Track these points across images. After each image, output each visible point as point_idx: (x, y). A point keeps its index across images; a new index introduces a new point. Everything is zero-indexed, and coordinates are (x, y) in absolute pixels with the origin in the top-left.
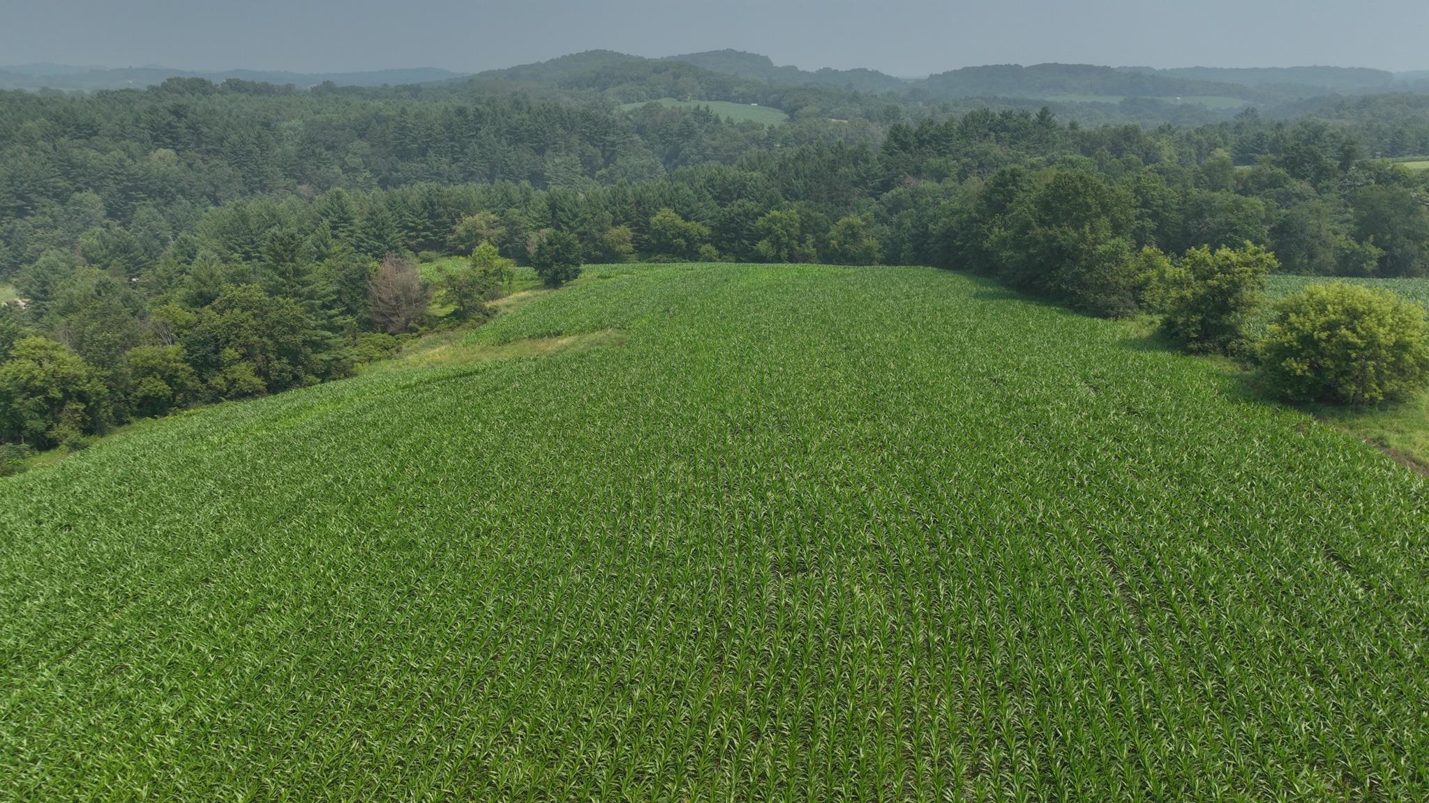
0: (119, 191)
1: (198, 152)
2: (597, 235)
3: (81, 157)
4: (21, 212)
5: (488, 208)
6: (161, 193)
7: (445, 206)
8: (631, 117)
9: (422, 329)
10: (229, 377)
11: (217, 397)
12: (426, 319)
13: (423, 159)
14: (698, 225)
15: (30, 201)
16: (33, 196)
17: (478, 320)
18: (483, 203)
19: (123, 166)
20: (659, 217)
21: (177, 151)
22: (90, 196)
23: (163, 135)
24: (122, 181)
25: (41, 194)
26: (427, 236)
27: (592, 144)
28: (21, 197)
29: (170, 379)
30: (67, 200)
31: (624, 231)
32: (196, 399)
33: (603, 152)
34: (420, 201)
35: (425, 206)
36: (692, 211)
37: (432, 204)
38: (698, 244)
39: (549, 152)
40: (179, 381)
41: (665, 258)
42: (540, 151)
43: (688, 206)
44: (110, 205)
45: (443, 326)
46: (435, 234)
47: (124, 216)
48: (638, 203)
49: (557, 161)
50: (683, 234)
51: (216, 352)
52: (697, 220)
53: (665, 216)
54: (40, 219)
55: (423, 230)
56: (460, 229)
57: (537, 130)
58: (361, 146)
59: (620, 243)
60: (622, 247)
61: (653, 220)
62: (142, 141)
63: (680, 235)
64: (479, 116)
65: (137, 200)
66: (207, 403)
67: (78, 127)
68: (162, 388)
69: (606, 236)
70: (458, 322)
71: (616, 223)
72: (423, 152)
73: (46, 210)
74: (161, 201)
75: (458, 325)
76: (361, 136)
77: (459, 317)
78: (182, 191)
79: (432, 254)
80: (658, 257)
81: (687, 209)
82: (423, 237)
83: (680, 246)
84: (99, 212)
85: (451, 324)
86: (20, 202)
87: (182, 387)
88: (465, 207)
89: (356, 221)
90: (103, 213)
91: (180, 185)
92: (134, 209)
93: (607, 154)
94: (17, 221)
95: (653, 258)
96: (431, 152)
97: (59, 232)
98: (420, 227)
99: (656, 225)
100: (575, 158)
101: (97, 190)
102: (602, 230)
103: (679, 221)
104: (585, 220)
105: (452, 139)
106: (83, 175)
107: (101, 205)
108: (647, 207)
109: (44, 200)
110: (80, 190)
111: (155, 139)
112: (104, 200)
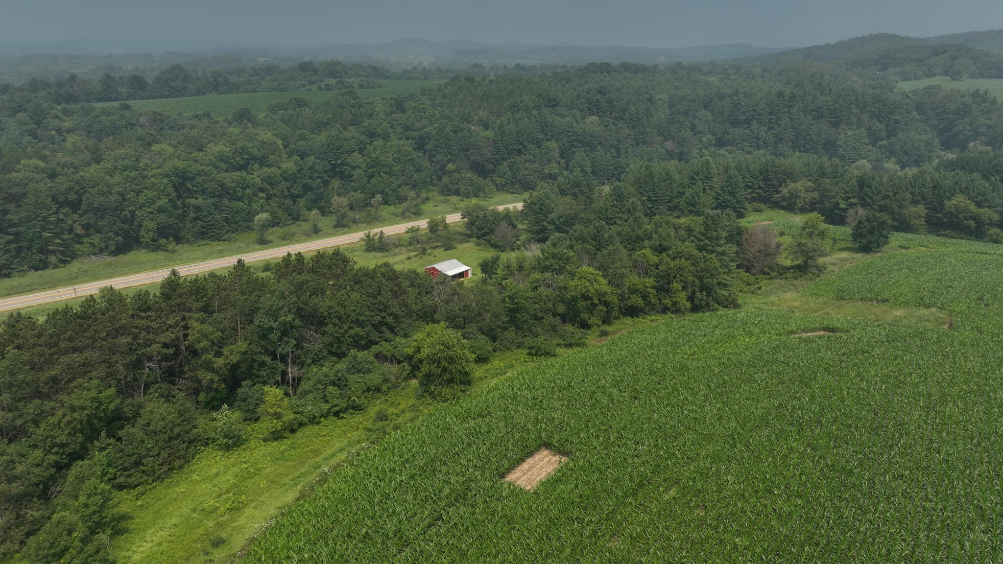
0: (568, 142)
1: (610, 118)
2: (896, 210)
3: (551, 120)
4: (519, 153)
5: (806, 176)
6: (588, 144)
7: (776, 173)
8: (910, 95)
9: (773, 274)
10: (674, 300)
11: (665, 310)
12: (775, 267)
13: (747, 126)
14: (989, 211)
15: (524, 146)
16: (527, 143)
17: (814, 274)
18: (804, 173)
19: (572, 127)
20: (954, 201)
21: (600, 117)
22: (553, 145)
23: (594, 107)
24: (570, 136)
25: (530, 142)
26: (760, 193)
27: (878, 120)
28: (521, 143)
29: (644, 298)
30: (541, 146)
31: (921, 209)
32: (653, 309)
33: (887, 126)
34: (759, 168)
35: (761, 173)
36: (986, 200)
37: (767, 171)
38: (987, 227)
39: (843, 126)
40: (649, 299)
41: (953, 234)
42: (836, 125)
43: (983, 196)
44: (562, 150)
45: (789, 275)
46: (765, 192)
47: (568, 157)
48: (935, 187)
49: (849, 133)
50: (975, 218)
51: (668, 283)
52: (989, 207)
53: (959, 201)
54: (527, 157)
55: (757, 189)
56: (785, 191)
57: (835, 108)
58: (706, 114)
59: (915, 218)
60: (916, 221)
61: (947, 204)
62: (582, 111)
63: (970, 218)
64: (793, 97)
65: (576, 147)
66: (658, 312)
67: (549, 101)
68: (640, 302)
69: (904, 212)
70: (800, 273)
71: (915, 202)
72: (748, 122)
73: (532, 151)
74: (587, 148)
75: (801, 276)
76: (706, 107)
77: (801, 270)
78: (600, 143)
79: (762, 206)
80: (947, 232)
81: (982, 198)
82: (756, 193)
83: (969, 226)
84: (556, 154)
85: (795, 275)
86: (520, 147)
87: (649, 303)
88: (790, 175)
89: (715, 179)
90: (558, 154)
91: (600, 139)
92: (574, 153)
93: (890, 128)
94: (517, 157)
95: (942, 232)
96: (755, 122)
97: (536, 165)
98: (756, 186)
99: (950, 207)
100: (863, 130)
101: (556, 141)
102: (901, 206)
103: (973, 207)
104: (888, 196)
105: (771, 113)
106: (551, 131)
107: (557, 150)
108: (942, 191)
109: (532, 146)
110: (548, 140)
111: (589, 109)
112: (560, 147)
